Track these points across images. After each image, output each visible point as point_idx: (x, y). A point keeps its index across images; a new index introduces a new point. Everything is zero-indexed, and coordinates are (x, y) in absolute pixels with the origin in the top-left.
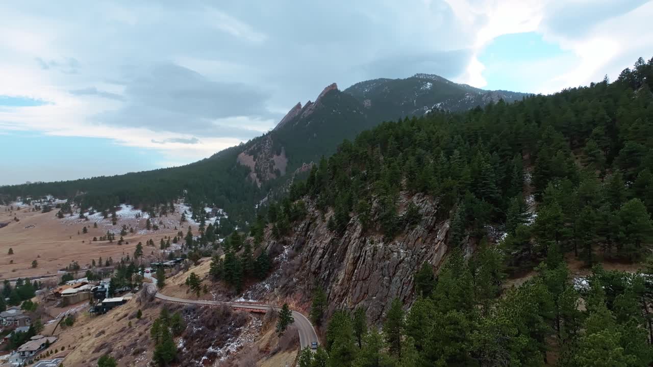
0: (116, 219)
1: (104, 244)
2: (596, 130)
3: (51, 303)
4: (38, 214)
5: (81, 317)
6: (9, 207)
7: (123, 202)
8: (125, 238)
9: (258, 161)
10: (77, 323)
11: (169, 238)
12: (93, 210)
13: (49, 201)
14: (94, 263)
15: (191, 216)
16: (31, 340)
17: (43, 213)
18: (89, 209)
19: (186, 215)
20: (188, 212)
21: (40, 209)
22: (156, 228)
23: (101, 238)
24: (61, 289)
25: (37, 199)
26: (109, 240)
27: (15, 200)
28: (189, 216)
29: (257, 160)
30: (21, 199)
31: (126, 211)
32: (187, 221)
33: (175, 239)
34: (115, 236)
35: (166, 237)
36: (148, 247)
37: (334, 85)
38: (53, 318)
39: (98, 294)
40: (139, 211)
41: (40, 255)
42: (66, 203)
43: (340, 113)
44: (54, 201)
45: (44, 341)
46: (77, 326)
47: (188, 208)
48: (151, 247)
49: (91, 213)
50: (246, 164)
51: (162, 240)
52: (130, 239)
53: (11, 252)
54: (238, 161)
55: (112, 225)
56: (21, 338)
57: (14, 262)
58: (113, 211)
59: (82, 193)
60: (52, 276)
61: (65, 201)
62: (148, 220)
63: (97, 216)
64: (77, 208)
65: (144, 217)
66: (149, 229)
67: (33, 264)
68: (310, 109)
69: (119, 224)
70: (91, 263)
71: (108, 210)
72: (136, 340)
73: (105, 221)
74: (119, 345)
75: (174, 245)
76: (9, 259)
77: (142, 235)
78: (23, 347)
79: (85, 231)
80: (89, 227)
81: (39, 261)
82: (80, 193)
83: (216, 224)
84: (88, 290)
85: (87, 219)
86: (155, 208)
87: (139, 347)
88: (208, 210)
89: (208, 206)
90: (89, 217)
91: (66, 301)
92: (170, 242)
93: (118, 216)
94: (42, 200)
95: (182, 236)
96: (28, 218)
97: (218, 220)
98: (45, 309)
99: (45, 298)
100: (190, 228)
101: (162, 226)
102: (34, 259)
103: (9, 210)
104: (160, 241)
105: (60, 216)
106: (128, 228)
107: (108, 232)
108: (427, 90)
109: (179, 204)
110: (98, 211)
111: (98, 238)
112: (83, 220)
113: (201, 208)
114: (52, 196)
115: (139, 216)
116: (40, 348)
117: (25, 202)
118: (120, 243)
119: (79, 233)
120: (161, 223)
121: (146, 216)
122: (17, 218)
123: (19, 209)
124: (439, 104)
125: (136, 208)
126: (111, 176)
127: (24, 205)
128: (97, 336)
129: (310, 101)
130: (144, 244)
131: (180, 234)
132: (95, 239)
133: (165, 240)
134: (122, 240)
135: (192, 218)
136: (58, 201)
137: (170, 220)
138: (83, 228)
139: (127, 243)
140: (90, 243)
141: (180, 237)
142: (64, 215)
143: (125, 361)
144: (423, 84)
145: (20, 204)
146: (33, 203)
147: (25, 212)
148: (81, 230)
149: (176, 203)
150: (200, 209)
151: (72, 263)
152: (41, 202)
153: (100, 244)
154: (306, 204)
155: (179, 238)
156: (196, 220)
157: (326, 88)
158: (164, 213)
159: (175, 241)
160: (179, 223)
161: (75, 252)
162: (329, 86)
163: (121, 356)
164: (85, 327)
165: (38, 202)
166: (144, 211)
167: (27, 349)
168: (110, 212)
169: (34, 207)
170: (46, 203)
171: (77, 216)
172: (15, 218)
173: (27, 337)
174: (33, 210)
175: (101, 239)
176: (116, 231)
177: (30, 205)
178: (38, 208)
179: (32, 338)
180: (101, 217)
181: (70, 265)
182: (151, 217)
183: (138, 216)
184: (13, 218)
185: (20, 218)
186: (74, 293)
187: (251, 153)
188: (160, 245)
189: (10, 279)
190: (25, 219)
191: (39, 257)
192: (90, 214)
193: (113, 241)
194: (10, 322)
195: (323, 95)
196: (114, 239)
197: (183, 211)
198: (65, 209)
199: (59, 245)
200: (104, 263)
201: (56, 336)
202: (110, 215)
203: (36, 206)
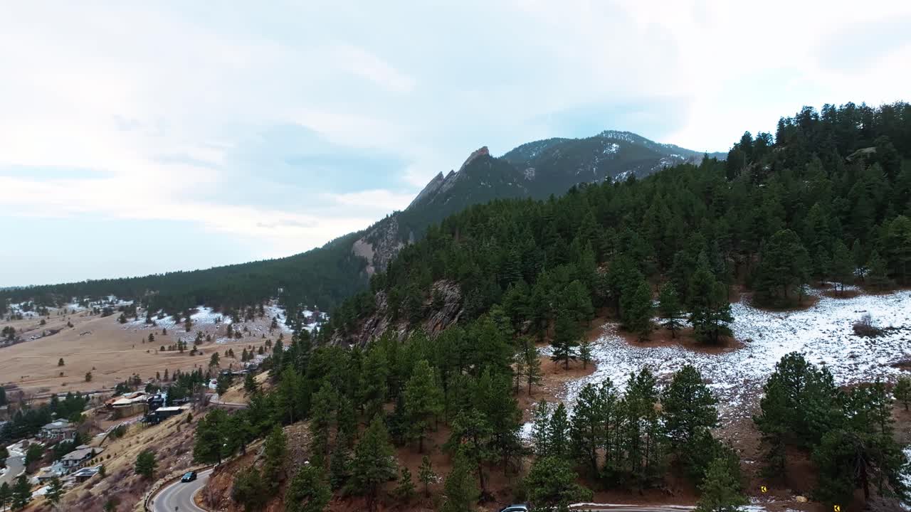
0: (191, 325)
1: (173, 355)
2: (626, 217)
3: (102, 415)
4: (97, 319)
5: (132, 429)
6: (62, 310)
7: (200, 303)
8: (199, 348)
9: (378, 250)
10: (127, 434)
11: (254, 348)
12: (162, 313)
13: (112, 303)
14: (158, 375)
15: (284, 321)
16: (76, 450)
17: (102, 317)
18: (159, 312)
19: (277, 319)
20: (281, 316)
21: (99, 312)
22: (238, 335)
23: (170, 347)
24: (114, 401)
25: (97, 300)
26: (179, 349)
27: (70, 301)
28: (282, 321)
29: (376, 249)
30: (77, 300)
31: (203, 315)
32: (279, 327)
33: (261, 348)
34: (187, 346)
35: (250, 347)
36: (226, 359)
37: (485, 149)
38: (103, 431)
39: (152, 404)
40: (220, 315)
41: (96, 367)
42: (132, 305)
43: (490, 186)
44: (117, 302)
45: (89, 451)
46: (127, 437)
47: (282, 311)
48: (230, 359)
49: (161, 317)
50: (362, 255)
51: (245, 350)
52: (205, 349)
53: (61, 363)
54: (352, 251)
55: (185, 331)
56: (66, 448)
57: (64, 375)
58: (187, 314)
59: (152, 292)
60: (108, 391)
61: (131, 302)
62: (230, 326)
63: (167, 321)
64: (144, 312)
65: (225, 322)
66: (230, 337)
67: (86, 376)
68: (451, 182)
69: (194, 330)
70: (155, 377)
71: (181, 314)
72: (182, 442)
73: (176, 327)
74: (165, 447)
75: (259, 356)
76: (58, 371)
77: (221, 343)
78: (67, 457)
79: (151, 338)
80: (156, 334)
81: (94, 373)
82: (149, 292)
83: (315, 331)
84: (143, 401)
85: (155, 324)
86: (240, 311)
87: (183, 448)
88: (307, 314)
89: (308, 309)
90: (158, 322)
91: (119, 413)
92: (254, 353)
93: (192, 320)
94: (103, 302)
95: (270, 346)
96: (84, 323)
97: (319, 326)
98: (94, 422)
99: (96, 411)
100: (281, 336)
101: (247, 333)
102: (88, 372)
103: (62, 313)
104: (242, 351)
105: (123, 320)
106: (204, 336)
107: (179, 340)
108: (613, 153)
109: (271, 306)
110: (168, 315)
111: (166, 347)
112: (149, 325)
113: (298, 311)
114: (115, 297)
115: (219, 321)
116: (85, 458)
117: (82, 304)
118: (192, 353)
119: (144, 342)
120: (246, 330)
121: (228, 321)
122: (71, 323)
123: (74, 312)
124: (625, 173)
125: (215, 311)
126: (191, 271)
127: (80, 308)
128: (145, 443)
129: (452, 171)
130: (222, 354)
131: (269, 343)
132: (163, 349)
133: (248, 351)
134: (195, 350)
135: (286, 324)
136: (122, 303)
137: (258, 326)
138: (149, 335)
139: (201, 354)
140: (157, 354)
141: (268, 347)
142: (128, 319)
143: (167, 461)
144: (607, 146)
145: (75, 306)
146: (92, 306)
147: (81, 316)
148: (147, 338)
149: (267, 304)
150: (296, 312)
151: (133, 376)
152: (101, 304)
153: (168, 355)
154: (380, 298)
155: (266, 348)
156: (290, 326)
157: (473, 154)
158: (251, 317)
159: (261, 352)
160: (269, 329)
161: (138, 364)
162: (477, 151)
163: (164, 457)
164: (135, 437)
165: (98, 304)
166: (225, 314)
167: (72, 458)
168: (183, 316)
169: (92, 310)
170: (107, 306)
171: (142, 320)
172: (69, 324)
173: (72, 448)
174: (91, 313)
175: (170, 349)
176: (189, 339)
177: (87, 307)
178: (97, 311)
179: (77, 448)
180: (172, 322)
181: (130, 378)
182: (234, 322)
183: (217, 321)
184: (66, 323)
185: (74, 324)
186: (128, 404)
187: (370, 241)
188: (241, 357)
189: (59, 394)
190: (80, 325)
191: (94, 369)
192: (159, 319)
193: (184, 351)
194: (56, 435)
195: (468, 163)
196: (185, 348)
197: (275, 315)
198: (129, 312)
199: (119, 356)
200: (170, 376)
201: (104, 448)
202: (183, 320)
203: (95, 308)
